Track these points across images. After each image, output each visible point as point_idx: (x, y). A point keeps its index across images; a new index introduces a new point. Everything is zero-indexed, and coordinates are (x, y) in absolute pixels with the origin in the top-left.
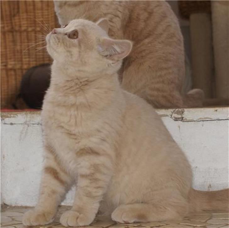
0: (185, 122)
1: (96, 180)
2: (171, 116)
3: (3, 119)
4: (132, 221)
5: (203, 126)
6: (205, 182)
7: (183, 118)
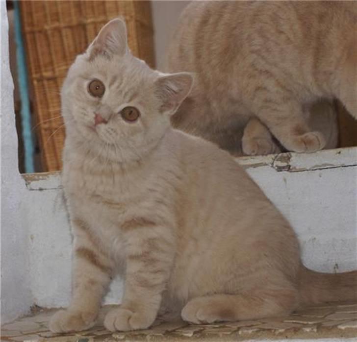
0: (295, 172)
1: (153, 261)
2: (273, 164)
3: (29, 183)
4: (213, 320)
5: (320, 176)
6: (328, 260)
7: (290, 166)
